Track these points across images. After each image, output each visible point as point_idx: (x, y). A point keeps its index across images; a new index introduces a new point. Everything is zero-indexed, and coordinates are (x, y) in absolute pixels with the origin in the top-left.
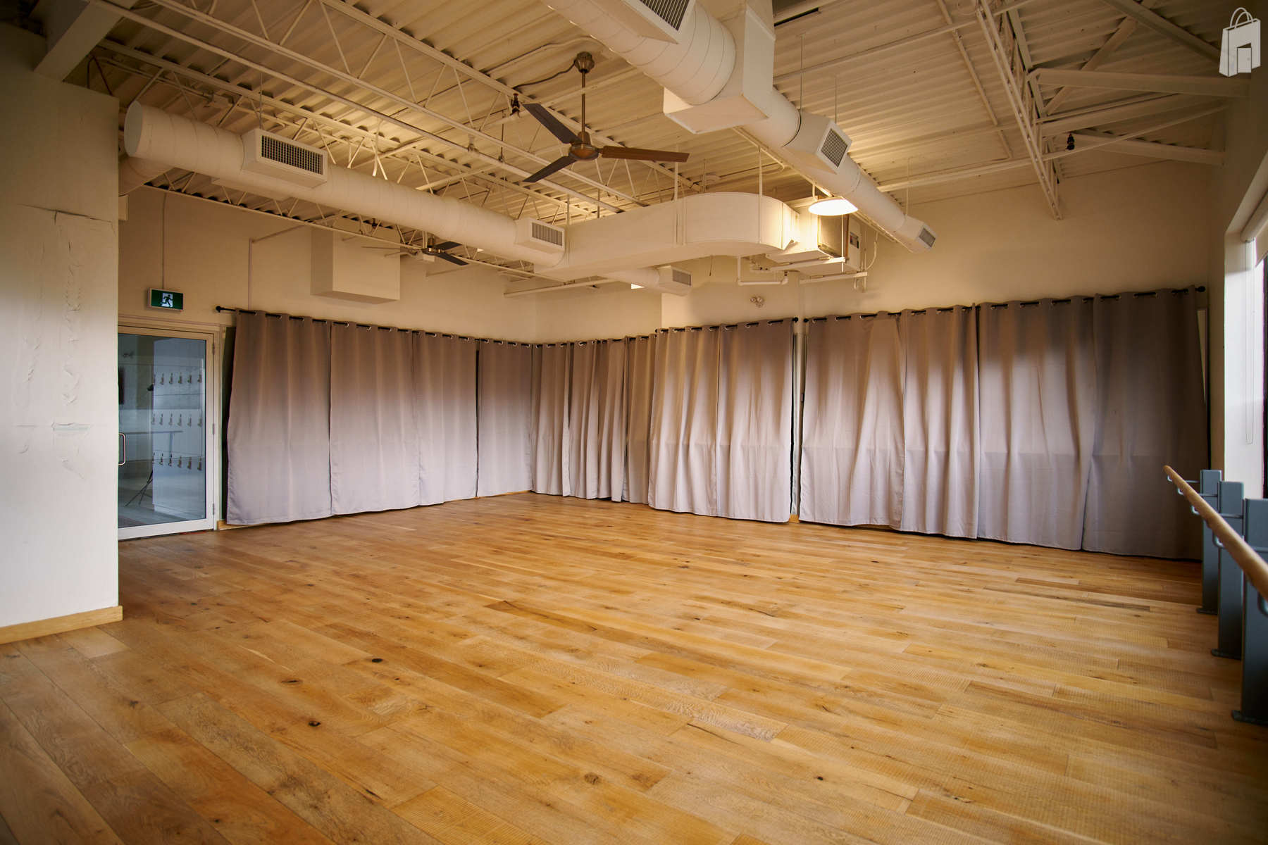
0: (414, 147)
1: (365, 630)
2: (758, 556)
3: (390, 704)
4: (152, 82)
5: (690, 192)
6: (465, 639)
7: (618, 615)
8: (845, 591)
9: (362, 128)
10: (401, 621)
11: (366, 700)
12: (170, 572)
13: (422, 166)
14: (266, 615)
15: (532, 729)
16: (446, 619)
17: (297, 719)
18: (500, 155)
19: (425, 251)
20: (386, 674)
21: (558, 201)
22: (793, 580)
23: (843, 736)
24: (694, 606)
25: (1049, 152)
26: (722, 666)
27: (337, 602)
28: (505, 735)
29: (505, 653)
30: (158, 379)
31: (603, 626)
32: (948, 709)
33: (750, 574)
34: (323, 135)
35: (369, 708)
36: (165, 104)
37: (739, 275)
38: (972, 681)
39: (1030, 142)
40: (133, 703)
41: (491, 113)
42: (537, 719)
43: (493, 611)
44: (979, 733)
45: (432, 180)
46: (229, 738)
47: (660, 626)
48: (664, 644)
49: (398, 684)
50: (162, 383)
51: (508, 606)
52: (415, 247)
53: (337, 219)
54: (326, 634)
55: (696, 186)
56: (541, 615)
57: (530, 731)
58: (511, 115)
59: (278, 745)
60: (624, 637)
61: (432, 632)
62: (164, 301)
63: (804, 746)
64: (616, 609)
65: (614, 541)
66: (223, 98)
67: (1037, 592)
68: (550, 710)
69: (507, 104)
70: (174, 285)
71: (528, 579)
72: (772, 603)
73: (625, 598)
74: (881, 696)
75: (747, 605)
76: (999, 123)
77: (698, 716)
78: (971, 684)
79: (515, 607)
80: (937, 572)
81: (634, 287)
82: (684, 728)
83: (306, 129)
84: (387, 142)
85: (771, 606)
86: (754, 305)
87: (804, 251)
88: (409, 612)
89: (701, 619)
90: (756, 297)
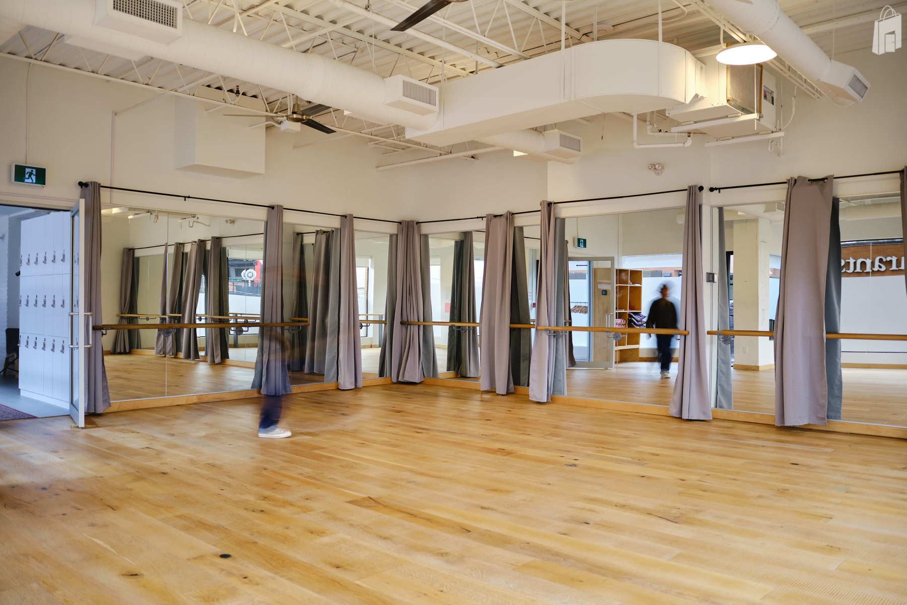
0: (278, 4)
1: (215, 522)
2: (656, 455)
5: (579, 42)
6: (322, 536)
7: (496, 516)
8: (760, 497)
10: (255, 514)
11: (210, 599)
13: (285, 24)
14: (116, 503)
16: (304, 515)
18: (367, 4)
19: (290, 118)
20: (234, 571)
21: (432, 60)
22: (698, 483)
24: (582, 509)
26: (616, 577)
27: (189, 492)
29: (366, 553)
30: (24, 259)
31: (479, 528)
33: (650, 475)
37: (635, 136)
43: (355, 506)
45: (295, 36)
47: (543, 530)
49: (245, 583)
50: (28, 263)
51: (372, 502)
52: (280, 114)
53: (199, 88)
54: (175, 526)
55: (585, 35)
60: (503, 541)
61: (287, 528)
64: (493, 509)
65: (493, 435)
70: (36, 159)
71: (396, 474)
72: (675, 508)
73: (504, 497)
75: (644, 509)
79: (380, 504)
81: (516, 154)
85: (674, 511)
86: (652, 172)
87: (712, 107)
88: (264, 505)
89: (591, 523)
90: (655, 164)
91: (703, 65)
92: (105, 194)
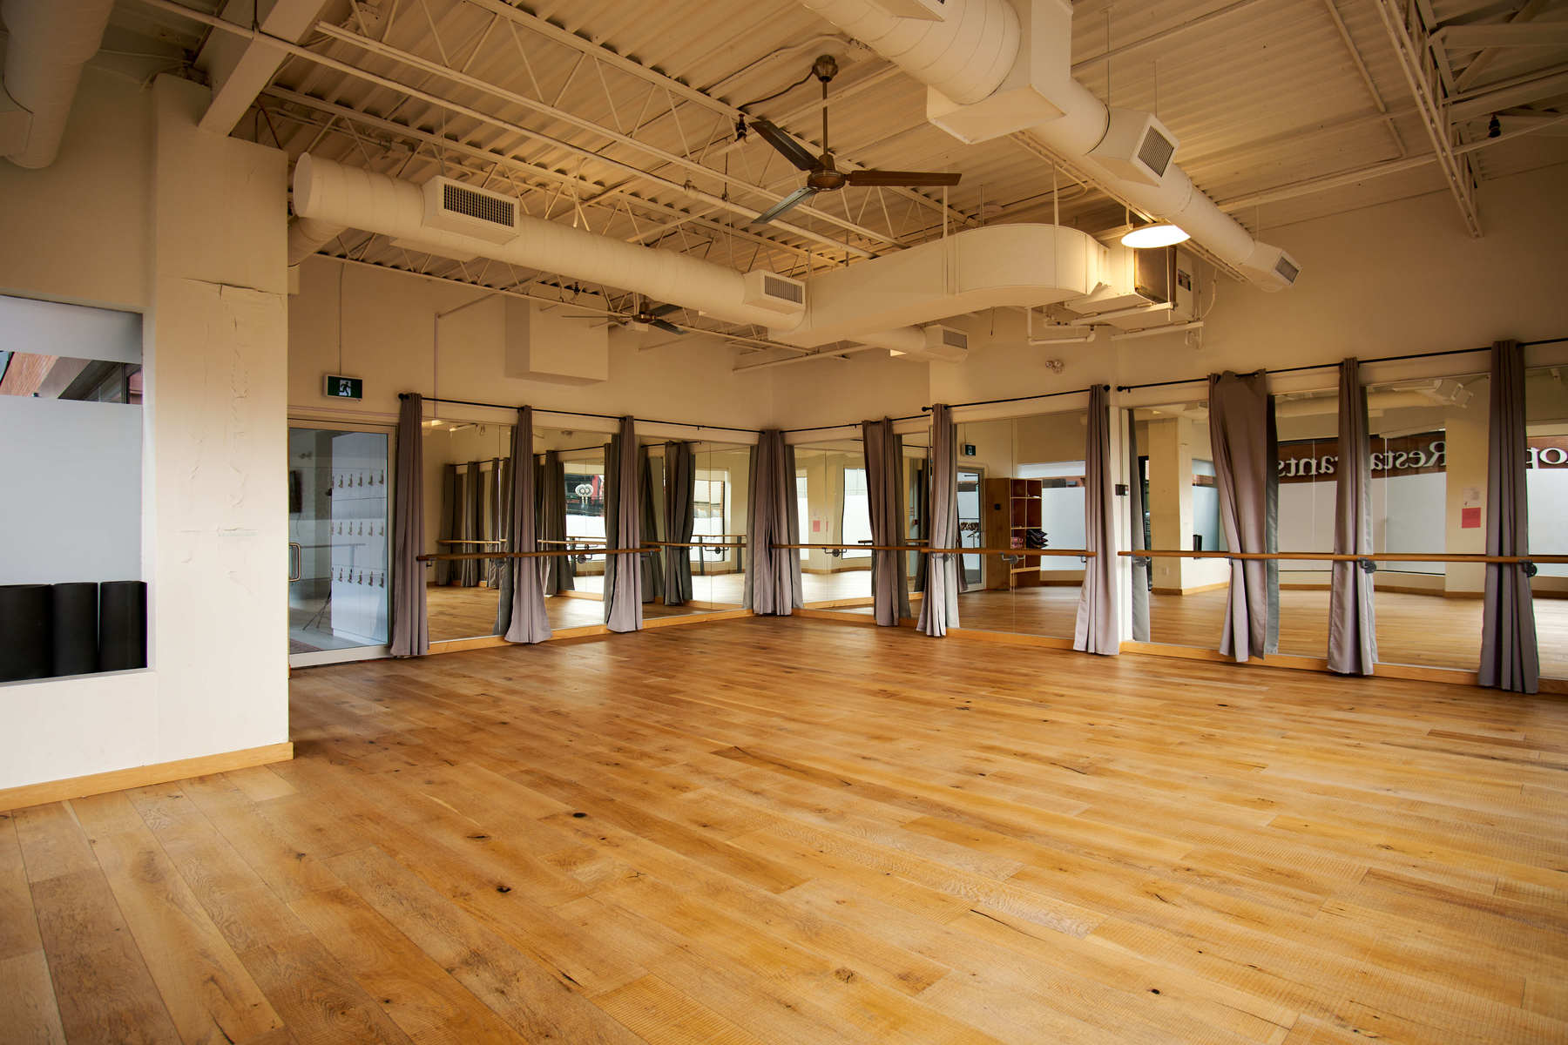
0: (622, 191)
1: (565, 778)
2: (1062, 696)
3: (594, 868)
4: (323, 132)
5: (964, 227)
6: (685, 792)
7: (878, 767)
8: (1181, 743)
9: (559, 171)
10: (609, 768)
11: (566, 863)
12: (346, 705)
13: (631, 214)
14: (452, 757)
15: (769, 907)
16: (664, 768)
17: (482, 882)
18: (723, 192)
19: (637, 319)
20: (590, 831)
21: (796, 250)
22: (1109, 728)
23: (1187, 934)
24: (977, 758)
25: (1461, 142)
26: (1015, 836)
27: (534, 744)
28: (732, 913)
29: (735, 810)
30: (337, 482)
31: (860, 781)
32: (1336, 906)
33: (1051, 719)
34: (515, 183)
35: (569, 873)
36: (340, 156)
37: (1030, 331)
38: (1370, 868)
39: (1436, 131)
40: (300, 856)
41: (711, 142)
42: (774, 895)
43: (722, 758)
44: (1386, 940)
45: (642, 228)
46: (405, 902)
47: (933, 783)
48: (938, 805)
49: (604, 845)
50: (341, 485)
51: (739, 753)
52: (625, 314)
53: (534, 287)
54: (521, 782)
55: (970, 218)
56: (780, 765)
57: (766, 910)
58: (736, 141)
59: (460, 912)
61: (646, 783)
62: (341, 389)
63: (1132, 946)
64: (876, 760)
65: (873, 674)
66: (403, 146)
67: (1460, 749)
68: (792, 885)
69: (731, 129)
70: (351, 370)
71: (763, 719)
72: (1082, 757)
73: (888, 745)
74: (1237, 883)
75: (1047, 758)
76: (1387, 110)
77: (984, 900)
78: (1369, 872)
79: (749, 754)
80: (1311, 720)
81: (893, 353)
82: (967, 916)
83: (495, 177)
84: (589, 187)
85: (1081, 760)
86: (1051, 371)
87: (1117, 296)
88: (620, 757)
89: (988, 774)
90: (1053, 360)
91: (1107, 249)
92: (427, 408)
